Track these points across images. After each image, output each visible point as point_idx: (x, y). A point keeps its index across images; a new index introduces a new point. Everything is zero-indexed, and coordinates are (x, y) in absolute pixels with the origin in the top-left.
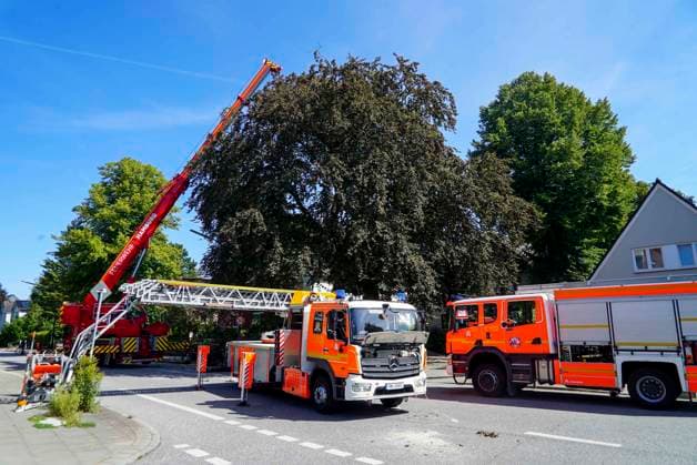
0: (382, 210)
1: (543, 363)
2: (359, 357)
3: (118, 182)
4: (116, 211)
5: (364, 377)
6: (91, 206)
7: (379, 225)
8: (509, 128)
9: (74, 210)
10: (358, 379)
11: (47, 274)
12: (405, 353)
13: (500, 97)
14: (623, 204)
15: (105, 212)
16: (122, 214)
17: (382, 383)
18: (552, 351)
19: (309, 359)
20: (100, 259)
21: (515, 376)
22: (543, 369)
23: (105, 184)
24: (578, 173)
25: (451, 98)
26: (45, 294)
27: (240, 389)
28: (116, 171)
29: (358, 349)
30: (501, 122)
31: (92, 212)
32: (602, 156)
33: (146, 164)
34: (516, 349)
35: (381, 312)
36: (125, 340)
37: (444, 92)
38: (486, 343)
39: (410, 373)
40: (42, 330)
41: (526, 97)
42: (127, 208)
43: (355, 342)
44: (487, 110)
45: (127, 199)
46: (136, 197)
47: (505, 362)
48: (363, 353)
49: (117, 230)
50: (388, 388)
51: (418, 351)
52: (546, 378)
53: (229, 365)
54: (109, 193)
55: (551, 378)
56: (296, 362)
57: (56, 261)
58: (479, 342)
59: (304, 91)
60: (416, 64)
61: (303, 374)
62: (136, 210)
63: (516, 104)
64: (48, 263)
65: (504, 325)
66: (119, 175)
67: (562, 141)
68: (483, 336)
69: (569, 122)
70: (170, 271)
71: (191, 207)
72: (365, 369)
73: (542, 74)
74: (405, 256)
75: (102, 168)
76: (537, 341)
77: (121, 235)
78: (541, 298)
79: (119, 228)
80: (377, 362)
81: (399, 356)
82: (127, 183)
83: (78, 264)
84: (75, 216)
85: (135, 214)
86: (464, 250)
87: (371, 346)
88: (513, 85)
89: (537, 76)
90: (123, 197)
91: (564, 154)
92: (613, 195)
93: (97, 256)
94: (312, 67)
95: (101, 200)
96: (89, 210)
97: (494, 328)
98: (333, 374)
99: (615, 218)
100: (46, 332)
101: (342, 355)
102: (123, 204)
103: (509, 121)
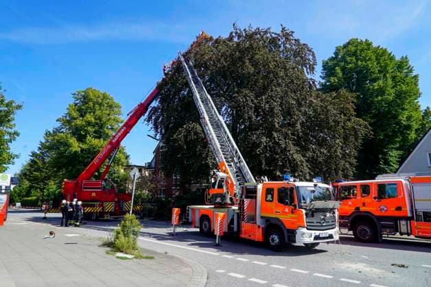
0: (277, 126)
1: (403, 222)
2: (305, 217)
3: (86, 103)
4: (86, 122)
5: (308, 229)
6: (68, 118)
7: (275, 135)
8: (344, 74)
9: (57, 121)
10: (304, 230)
11: (32, 161)
12: (328, 215)
13: (336, 54)
14: (414, 123)
15: (79, 122)
16: (89, 123)
17: (317, 233)
18: (409, 215)
19: (262, 217)
20: (76, 152)
21: (383, 230)
22: (403, 225)
23: (76, 105)
24: (390, 103)
25: (313, 55)
26: (32, 174)
27: (216, 236)
28: (83, 96)
29: (304, 211)
30: (338, 70)
31: (69, 122)
32: (405, 93)
33: (103, 92)
34: (383, 213)
35: (313, 189)
36: (106, 204)
37: (310, 51)
38: (363, 209)
39: (331, 227)
40: (32, 196)
41: (354, 54)
42: (93, 120)
43: (301, 207)
44: (327, 63)
45: (92, 114)
46: (98, 113)
47: (376, 221)
48: (306, 214)
49: (86, 134)
50: (321, 236)
51: (334, 213)
52: (406, 231)
53: (190, 220)
54: (79, 110)
55: (409, 231)
56: (252, 219)
57: (38, 152)
58: (358, 208)
59: (223, 49)
60: (293, 32)
61: (259, 227)
62: (98, 121)
63: (348, 59)
64: (33, 154)
65: (375, 198)
66: (85, 98)
67: (381, 82)
68: (360, 205)
69: (383, 71)
70: (119, 160)
71: (148, 121)
72: (308, 224)
73: (364, 40)
74: (292, 155)
75: (74, 94)
76: (399, 209)
77: (88, 137)
78: (401, 182)
79: (87, 132)
80: (314, 220)
81: (325, 216)
82: (91, 104)
83: (61, 155)
84: (58, 124)
85: (97, 124)
86: (325, 152)
87: (310, 210)
88: (345, 46)
89: (361, 41)
90: (90, 113)
91: (381, 91)
92: (409, 118)
93: (74, 150)
94: (231, 33)
95: (75, 114)
96: (68, 121)
97: (367, 200)
98: (285, 226)
99: (408, 132)
100: (34, 198)
101: (293, 216)
102: (90, 117)
103: (343, 69)
